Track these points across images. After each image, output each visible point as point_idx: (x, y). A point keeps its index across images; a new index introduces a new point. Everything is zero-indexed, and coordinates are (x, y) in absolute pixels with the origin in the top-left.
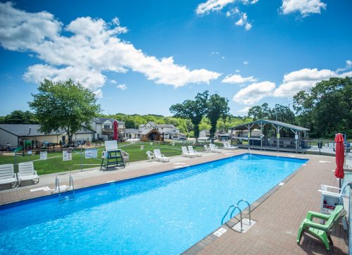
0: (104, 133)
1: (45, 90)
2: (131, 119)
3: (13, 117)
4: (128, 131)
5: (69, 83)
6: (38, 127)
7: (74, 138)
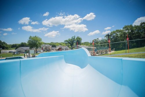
0: (45, 49)
1: (30, 39)
2: (55, 44)
3: (21, 44)
4: (52, 48)
5: (35, 36)
6: (29, 47)
7: (37, 50)
